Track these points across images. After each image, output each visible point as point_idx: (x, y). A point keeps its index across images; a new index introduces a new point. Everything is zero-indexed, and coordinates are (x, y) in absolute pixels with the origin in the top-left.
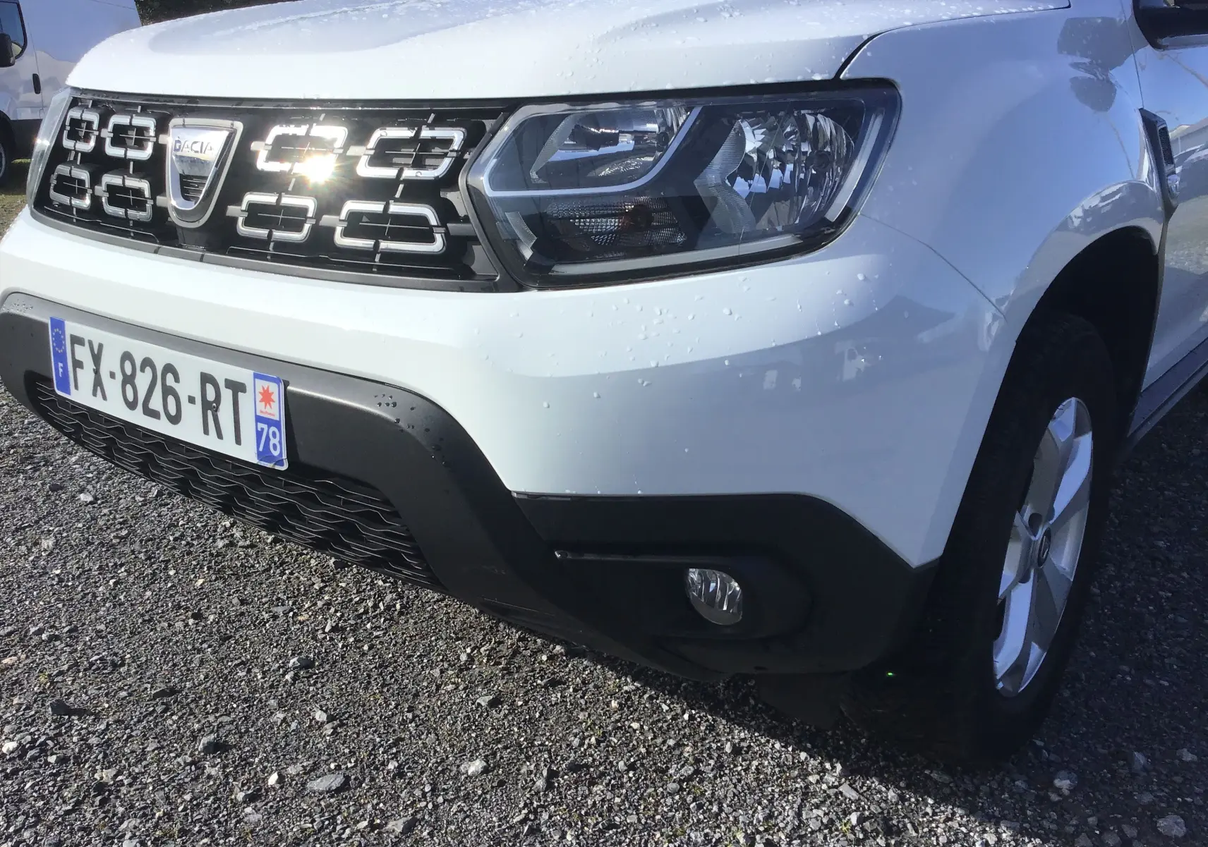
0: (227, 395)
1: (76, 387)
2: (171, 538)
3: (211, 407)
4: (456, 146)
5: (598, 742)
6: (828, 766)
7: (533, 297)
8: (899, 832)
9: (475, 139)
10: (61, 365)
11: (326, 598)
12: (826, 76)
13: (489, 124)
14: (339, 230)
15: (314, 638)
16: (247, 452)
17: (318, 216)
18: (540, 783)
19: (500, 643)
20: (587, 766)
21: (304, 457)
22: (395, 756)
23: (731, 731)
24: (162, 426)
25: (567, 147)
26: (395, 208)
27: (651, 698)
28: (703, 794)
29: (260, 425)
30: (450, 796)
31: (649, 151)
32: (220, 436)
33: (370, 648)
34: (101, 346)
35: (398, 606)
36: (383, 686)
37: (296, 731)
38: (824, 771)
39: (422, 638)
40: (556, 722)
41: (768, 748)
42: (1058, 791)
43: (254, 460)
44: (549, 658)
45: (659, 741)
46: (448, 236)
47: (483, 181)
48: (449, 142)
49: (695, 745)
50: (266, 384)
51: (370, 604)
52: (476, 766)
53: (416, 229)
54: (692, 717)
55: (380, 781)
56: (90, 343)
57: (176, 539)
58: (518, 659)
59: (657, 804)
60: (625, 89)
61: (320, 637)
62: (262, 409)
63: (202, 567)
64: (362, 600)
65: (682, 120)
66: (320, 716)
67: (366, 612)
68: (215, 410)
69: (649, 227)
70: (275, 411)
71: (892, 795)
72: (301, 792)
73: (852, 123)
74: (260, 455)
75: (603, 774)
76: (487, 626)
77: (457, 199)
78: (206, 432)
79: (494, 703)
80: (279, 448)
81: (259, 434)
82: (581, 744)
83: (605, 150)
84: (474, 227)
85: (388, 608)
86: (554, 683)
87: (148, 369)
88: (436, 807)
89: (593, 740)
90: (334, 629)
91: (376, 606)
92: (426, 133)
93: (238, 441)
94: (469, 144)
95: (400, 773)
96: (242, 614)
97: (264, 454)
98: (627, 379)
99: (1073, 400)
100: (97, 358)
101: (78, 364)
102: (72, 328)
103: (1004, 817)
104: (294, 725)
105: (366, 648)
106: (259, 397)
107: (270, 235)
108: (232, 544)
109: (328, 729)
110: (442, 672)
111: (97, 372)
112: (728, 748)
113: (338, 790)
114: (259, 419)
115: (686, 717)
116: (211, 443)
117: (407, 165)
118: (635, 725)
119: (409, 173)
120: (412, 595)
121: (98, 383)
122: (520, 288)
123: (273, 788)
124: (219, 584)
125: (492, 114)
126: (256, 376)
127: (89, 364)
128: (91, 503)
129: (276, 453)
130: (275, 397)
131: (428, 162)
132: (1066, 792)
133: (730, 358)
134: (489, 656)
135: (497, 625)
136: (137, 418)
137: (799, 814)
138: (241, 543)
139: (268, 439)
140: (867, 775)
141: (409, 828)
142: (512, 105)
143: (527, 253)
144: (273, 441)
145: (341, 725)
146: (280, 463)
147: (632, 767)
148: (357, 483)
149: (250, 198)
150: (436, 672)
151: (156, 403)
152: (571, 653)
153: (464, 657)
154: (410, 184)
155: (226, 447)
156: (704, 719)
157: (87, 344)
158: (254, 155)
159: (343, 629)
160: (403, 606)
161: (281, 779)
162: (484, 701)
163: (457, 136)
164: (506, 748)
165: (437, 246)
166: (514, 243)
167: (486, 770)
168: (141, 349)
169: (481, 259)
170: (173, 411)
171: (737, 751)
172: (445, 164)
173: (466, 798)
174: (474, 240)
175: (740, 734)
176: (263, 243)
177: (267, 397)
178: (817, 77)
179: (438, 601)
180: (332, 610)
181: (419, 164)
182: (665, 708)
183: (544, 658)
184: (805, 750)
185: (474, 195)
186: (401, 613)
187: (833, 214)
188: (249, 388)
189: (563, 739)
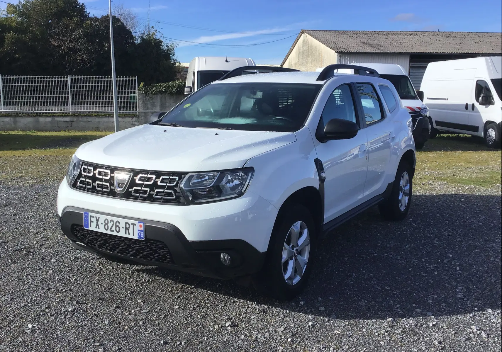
0: (131, 226)
1: (91, 226)
2: (84, 269)
3: (127, 229)
4: (177, 180)
5: (203, 302)
6: (253, 303)
7: (192, 207)
8: (266, 312)
9: (181, 178)
10: (86, 222)
11: (132, 280)
12: (241, 167)
13: (183, 176)
14: (154, 194)
15: (132, 288)
16: (136, 237)
17: (150, 192)
18: (192, 309)
19: (178, 286)
20: (201, 306)
21: (148, 237)
22: (159, 306)
23: (233, 299)
24: (115, 233)
25: (196, 179)
26: (166, 191)
27: (215, 294)
28: (226, 309)
29: (139, 232)
30: (172, 312)
31: (211, 179)
32: (129, 234)
33: (147, 289)
34: (99, 218)
35: (151, 281)
36: (152, 295)
37: (135, 304)
38: (253, 304)
39: (159, 287)
40: (194, 299)
41: (241, 301)
42: (301, 304)
43: (137, 239)
44: (191, 289)
45: (217, 301)
46: (176, 196)
47: (182, 186)
48: (176, 179)
49: (225, 301)
50: (140, 224)
51: (144, 280)
52: (177, 307)
53: (170, 194)
54: (224, 297)
55: (156, 310)
56: (96, 217)
57: (85, 269)
58: (183, 289)
59: (217, 311)
60: (207, 170)
61: (133, 287)
62: (140, 228)
63: (96, 275)
64: (141, 280)
65: (217, 175)
66: (139, 301)
67: (143, 282)
68: (128, 229)
69: (211, 193)
70: (143, 229)
71: (266, 306)
72: (140, 313)
73: (247, 174)
74: (138, 238)
75: (205, 307)
76: (174, 283)
77: (177, 189)
78: (126, 233)
79: (179, 297)
80: (143, 235)
81: (138, 234)
82: (200, 302)
83: (203, 179)
84: (181, 194)
85: (148, 281)
86: (192, 293)
87: (112, 222)
88: (170, 314)
89: (202, 302)
90: (136, 286)
91: (145, 281)
92: (171, 177)
93: (134, 235)
94: (179, 179)
95: (160, 309)
96: (111, 284)
97: (140, 237)
98: (209, 220)
99: (300, 222)
100: (97, 221)
101: (91, 222)
102: (90, 214)
103: (288, 309)
104: (134, 303)
105: (145, 289)
106: (139, 226)
107: (139, 195)
108: (101, 270)
109: (142, 303)
110: (165, 292)
111: (97, 223)
112: (232, 302)
113: (148, 312)
114: (139, 230)
115: (223, 297)
116: (127, 236)
117: (168, 183)
118: (212, 299)
119: (168, 184)
120: (154, 278)
121: (97, 225)
122: (189, 205)
123: (133, 313)
124: (102, 278)
125: (184, 174)
126: (138, 222)
127: (95, 222)
128: (56, 262)
129: (142, 237)
130: (143, 226)
131: (171, 182)
132: (302, 305)
133: (226, 216)
134: (176, 289)
135: (177, 283)
136: (108, 232)
137: (246, 311)
138: (104, 269)
139: (140, 234)
140: (261, 304)
141: (165, 317)
142: (187, 173)
143: (191, 199)
144: (142, 234)
145: (145, 302)
146: (143, 239)
147: (211, 305)
148: (160, 242)
149: (135, 188)
150: (164, 292)
151: (113, 229)
152: (195, 288)
153: (170, 289)
154: (168, 186)
155: (131, 236)
156: (227, 297)
157: (95, 217)
158: (135, 180)
159: (138, 286)
160: (152, 281)
161: (134, 311)
162: (176, 297)
163: (177, 178)
164: (183, 304)
165: (174, 197)
166: (188, 197)
167: (179, 308)
168: (110, 218)
169: (182, 200)
170: (118, 230)
171: (234, 302)
172: (175, 183)
173: (176, 312)
174: (181, 196)
175: (235, 299)
176: (138, 197)
177: (141, 226)
178: (239, 167)
179: (160, 279)
180: (134, 282)
181: (170, 183)
182: (218, 296)
183: (189, 289)
184: (249, 301)
185: (180, 188)
186: (152, 282)
187: (243, 191)
188: (137, 225)
189: (196, 302)
